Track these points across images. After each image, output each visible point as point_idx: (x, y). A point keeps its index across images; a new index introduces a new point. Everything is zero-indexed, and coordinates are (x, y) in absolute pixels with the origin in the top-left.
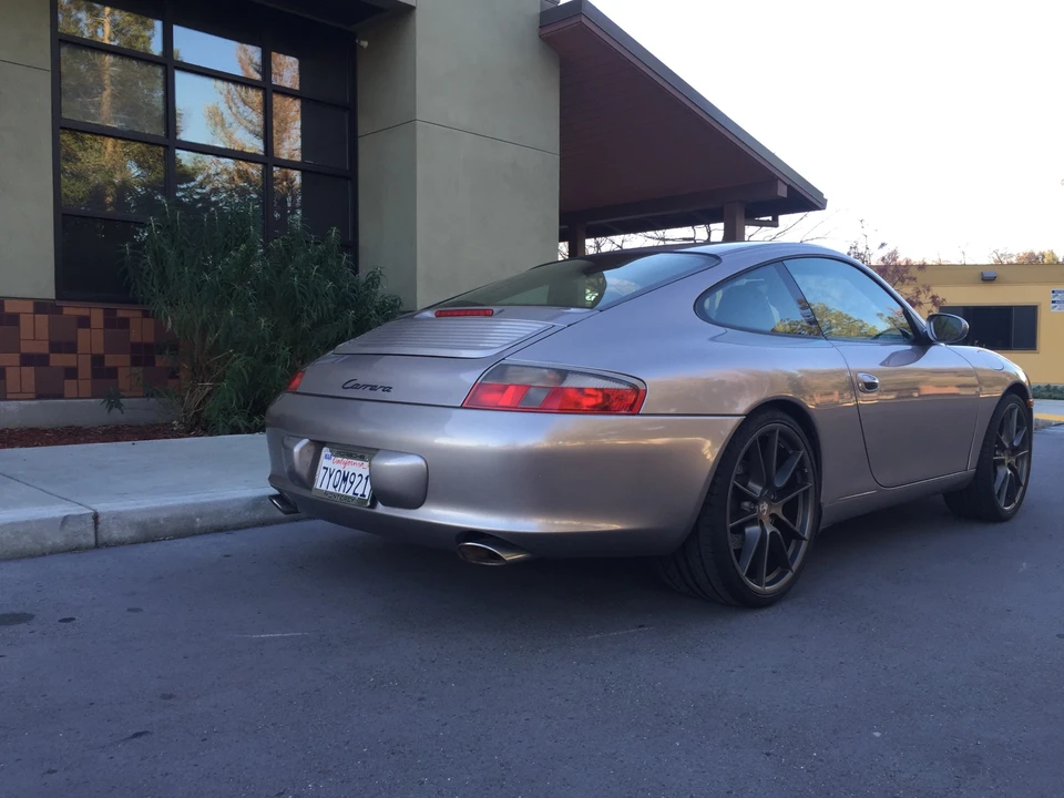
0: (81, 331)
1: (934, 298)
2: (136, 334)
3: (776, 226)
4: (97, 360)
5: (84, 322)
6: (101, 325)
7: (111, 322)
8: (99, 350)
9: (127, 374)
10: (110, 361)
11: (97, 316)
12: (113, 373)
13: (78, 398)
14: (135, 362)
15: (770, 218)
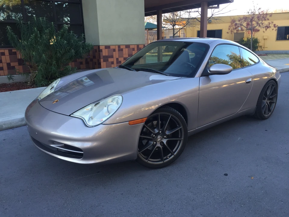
0: (2, 57)
1: (274, 25)
2: (19, 56)
3: (219, 8)
4: (8, 65)
5: (3, 54)
6: (8, 54)
7: (11, 53)
8: (8, 61)
9: (18, 68)
10: (12, 64)
11: (7, 52)
12: (13, 67)
13: (4, 75)
14: (20, 64)
15: (216, 6)
